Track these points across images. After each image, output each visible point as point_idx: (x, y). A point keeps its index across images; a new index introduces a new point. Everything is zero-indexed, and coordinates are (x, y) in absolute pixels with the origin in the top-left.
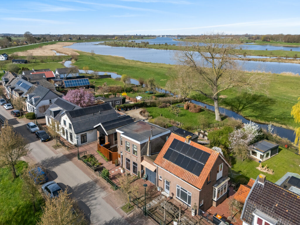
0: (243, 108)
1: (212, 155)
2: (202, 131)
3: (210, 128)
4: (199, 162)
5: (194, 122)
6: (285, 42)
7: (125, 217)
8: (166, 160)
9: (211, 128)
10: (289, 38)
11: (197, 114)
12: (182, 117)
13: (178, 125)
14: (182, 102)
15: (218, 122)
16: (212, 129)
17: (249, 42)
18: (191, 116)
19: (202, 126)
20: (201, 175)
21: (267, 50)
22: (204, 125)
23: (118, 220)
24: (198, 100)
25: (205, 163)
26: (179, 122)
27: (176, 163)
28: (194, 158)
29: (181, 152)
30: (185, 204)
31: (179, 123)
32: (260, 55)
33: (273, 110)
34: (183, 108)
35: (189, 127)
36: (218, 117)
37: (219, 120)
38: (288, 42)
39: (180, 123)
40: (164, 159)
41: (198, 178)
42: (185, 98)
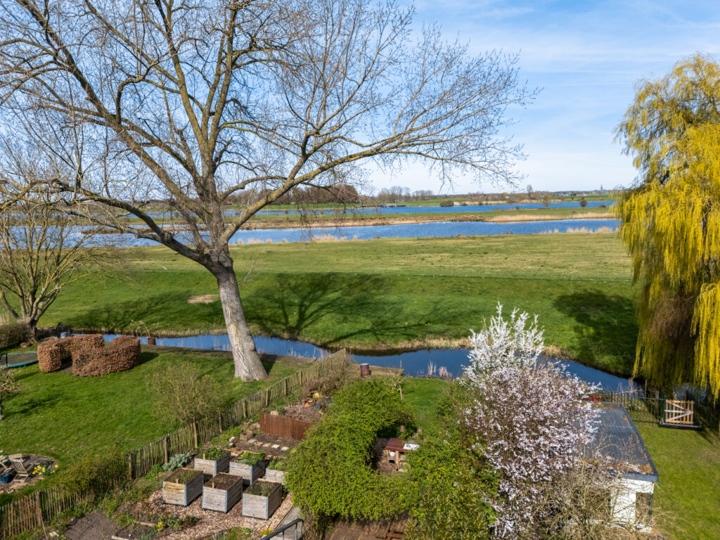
0: (302, 317)
2: (205, 465)
3: (233, 430)
5: (121, 421)
9: (237, 424)
11: (124, 375)
12: (36, 418)
13: (11, 477)
14: (24, 346)
15: (253, 384)
16: (250, 432)
18: (96, 397)
19: (187, 434)
22: (197, 419)
24: (103, 329)
26: (12, 458)
31: (16, 458)
34: (33, 368)
35: (103, 471)
36: (249, 358)
37: (258, 375)
39: (26, 458)
42: (33, 322)
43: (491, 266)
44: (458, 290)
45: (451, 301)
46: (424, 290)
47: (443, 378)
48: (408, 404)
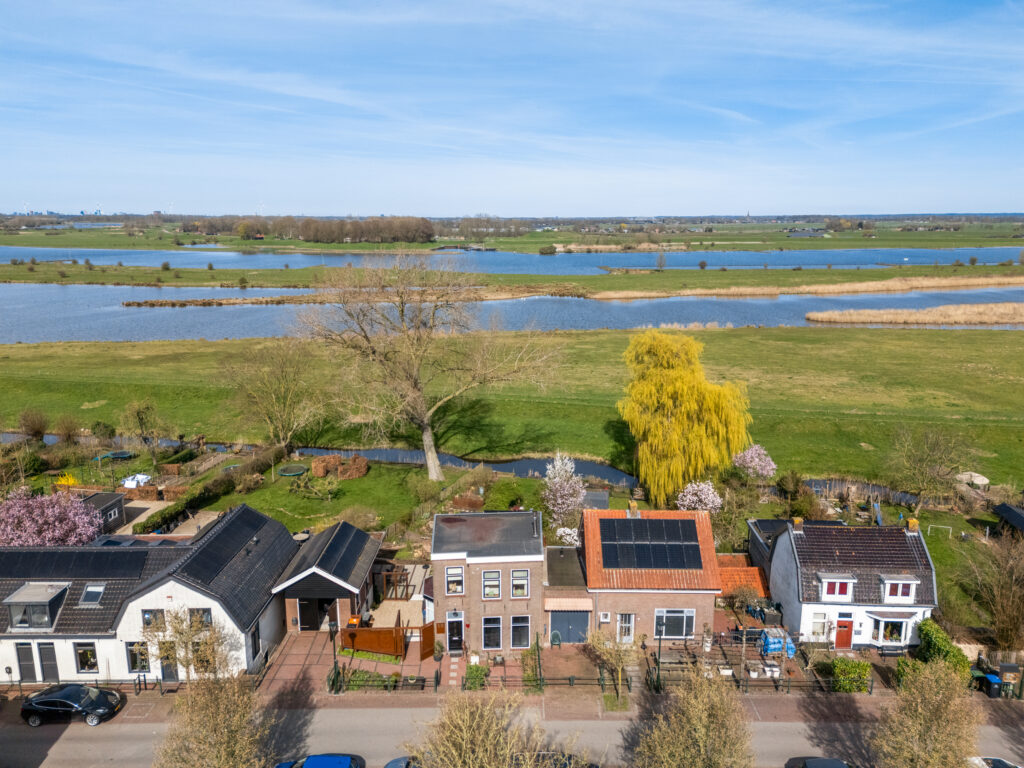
1: (697, 521)
4: (686, 543)
6: (307, 241)
7: (634, 718)
8: (614, 571)
10: (317, 230)
15: (437, 481)
17: (201, 243)
20: (704, 565)
21: (287, 266)
23: (632, 729)
25: (697, 541)
27: (640, 565)
28: (669, 540)
29: (636, 540)
30: (677, 642)
32: (288, 284)
33: (503, 425)
36: (437, 470)
38: (317, 241)
40: (607, 570)
41: (702, 572)
42: (287, 445)
43: (577, 383)
44: (549, 415)
45: (545, 425)
46: (525, 414)
47: (537, 477)
48: (522, 491)
